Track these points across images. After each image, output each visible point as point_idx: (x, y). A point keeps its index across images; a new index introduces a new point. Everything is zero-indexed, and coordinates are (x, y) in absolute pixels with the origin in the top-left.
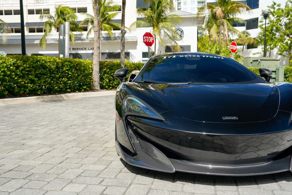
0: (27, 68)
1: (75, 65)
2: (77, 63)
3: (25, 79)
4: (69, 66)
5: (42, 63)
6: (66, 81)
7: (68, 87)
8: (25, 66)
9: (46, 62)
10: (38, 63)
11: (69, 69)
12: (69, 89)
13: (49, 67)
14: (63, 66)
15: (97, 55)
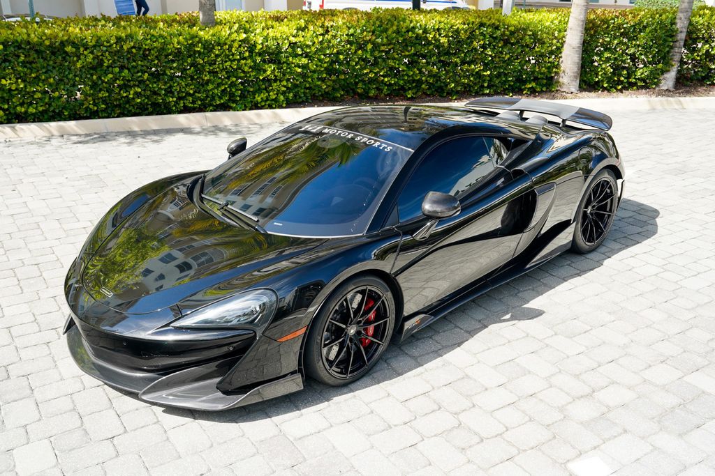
0: (384, 45)
1: (507, 33)
2: (512, 29)
3: (378, 67)
4: (488, 36)
5: (418, 35)
6: (477, 70)
7: (486, 85)
8: (379, 40)
9: (425, 31)
10: (410, 33)
11: (488, 43)
12: (488, 87)
13: (433, 42)
14: (472, 37)
15: (577, 5)
